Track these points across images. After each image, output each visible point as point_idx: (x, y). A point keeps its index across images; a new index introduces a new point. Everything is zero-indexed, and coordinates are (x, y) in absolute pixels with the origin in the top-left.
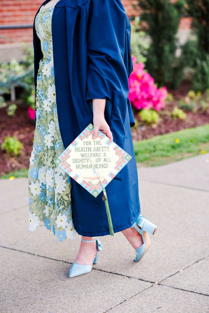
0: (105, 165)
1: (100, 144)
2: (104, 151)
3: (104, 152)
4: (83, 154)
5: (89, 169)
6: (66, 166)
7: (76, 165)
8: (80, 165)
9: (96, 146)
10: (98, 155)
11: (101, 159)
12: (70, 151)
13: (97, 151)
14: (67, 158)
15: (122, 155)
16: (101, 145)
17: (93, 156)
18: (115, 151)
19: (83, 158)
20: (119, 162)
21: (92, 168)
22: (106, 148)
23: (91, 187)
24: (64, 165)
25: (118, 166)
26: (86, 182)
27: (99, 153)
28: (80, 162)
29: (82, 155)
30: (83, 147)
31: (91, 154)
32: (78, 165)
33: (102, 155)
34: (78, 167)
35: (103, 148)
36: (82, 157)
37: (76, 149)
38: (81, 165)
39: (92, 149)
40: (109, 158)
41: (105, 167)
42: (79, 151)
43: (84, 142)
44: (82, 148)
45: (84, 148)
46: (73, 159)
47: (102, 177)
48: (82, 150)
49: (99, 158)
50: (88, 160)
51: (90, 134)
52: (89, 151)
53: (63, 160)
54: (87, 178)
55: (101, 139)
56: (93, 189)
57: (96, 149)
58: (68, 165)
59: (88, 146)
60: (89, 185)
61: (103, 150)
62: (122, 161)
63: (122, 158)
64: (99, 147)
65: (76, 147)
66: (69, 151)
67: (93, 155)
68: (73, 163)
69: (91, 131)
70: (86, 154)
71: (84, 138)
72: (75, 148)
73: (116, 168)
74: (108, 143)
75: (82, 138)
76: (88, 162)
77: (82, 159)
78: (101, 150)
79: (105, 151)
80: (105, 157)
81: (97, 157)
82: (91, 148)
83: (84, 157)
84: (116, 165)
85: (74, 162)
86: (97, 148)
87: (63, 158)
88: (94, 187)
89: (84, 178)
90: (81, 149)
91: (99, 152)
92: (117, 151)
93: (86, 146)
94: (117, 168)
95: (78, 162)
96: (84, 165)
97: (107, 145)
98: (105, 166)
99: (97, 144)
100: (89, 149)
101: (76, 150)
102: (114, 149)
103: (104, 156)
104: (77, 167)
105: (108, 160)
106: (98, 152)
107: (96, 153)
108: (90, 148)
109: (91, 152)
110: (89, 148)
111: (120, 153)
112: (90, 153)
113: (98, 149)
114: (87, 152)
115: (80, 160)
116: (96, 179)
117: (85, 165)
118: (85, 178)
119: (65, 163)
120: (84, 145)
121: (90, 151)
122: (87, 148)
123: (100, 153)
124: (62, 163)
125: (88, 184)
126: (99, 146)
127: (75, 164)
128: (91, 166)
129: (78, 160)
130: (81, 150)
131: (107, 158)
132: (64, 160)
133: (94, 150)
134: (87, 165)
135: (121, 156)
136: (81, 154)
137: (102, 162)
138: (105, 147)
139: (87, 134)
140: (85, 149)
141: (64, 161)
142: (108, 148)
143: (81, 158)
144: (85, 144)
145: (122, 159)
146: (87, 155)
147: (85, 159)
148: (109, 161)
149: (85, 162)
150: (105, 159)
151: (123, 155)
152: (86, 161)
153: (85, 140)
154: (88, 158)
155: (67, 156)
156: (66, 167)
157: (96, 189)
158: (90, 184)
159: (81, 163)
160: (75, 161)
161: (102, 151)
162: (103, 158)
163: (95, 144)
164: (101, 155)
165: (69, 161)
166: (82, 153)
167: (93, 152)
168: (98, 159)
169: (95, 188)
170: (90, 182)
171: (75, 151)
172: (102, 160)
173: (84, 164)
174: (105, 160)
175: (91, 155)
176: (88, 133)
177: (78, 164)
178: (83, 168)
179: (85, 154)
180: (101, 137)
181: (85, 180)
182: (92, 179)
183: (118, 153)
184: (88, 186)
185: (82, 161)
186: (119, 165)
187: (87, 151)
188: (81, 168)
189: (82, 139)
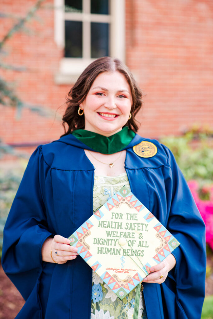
0: (139, 252)
1: (136, 218)
2: (140, 230)
3: (141, 232)
4: (109, 232)
5: (116, 255)
6: (83, 248)
7: (98, 248)
8: (103, 248)
9: (130, 221)
10: (131, 235)
11: (134, 242)
12: (92, 226)
13: (129, 229)
14: (86, 235)
15: (165, 238)
16: (137, 220)
17: (124, 236)
18: (156, 232)
19: (109, 238)
20: (160, 250)
21: (120, 254)
22: (144, 226)
23: (117, 284)
24: (81, 245)
25: (158, 255)
26: (109, 276)
27: (132, 233)
28: (104, 244)
29: (108, 234)
30: (110, 220)
31: (121, 232)
32: (101, 248)
33: (137, 236)
34: (100, 251)
35: (139, 225)
36: (108, 236)
37: (101, 223)
38: (106, 248)
39: (124, 226)
40: (146, 242)
41: (140, 256)
42: (104, 227)
43: (112, 213)
44: (109, 222)
45: (112, 222)
46: (95, 239)
47: (134, 271)
48: (109, 226)
49: (132, 240)
50: (115, 242)
51: (122, 203)
52: (118, 228)
53: (79, 237)
54: (112, 269)
55: (138, 211)
56: (119, 287)
57: (129, 226)
58: (86, 247)
59: (118, 220)
60: (114, 281)
61: (139, 228)
62: (165, 248)
63: (166, 243)
64: (134, 224)
65: (101, 220)
66: (89, 226)
67: (123, 234)
68: (94, 244)
69: (124, 198)
70: (114, 233)
71: (113, 207)
72: (99, 222)
73: (154, 258)
74: (148, 219)
75: (111, 207)
76: (115, 245)
77: (107, 239)
78: (136, 228)
79: (142, 230)
80: (141, 240)
81: (128, 239)
82: (122, 224)
83: (110, 236)
84: (155, 253)
85: (95, 242)
86: (131, 224)
87: (80, 235)
88: (120, 284)
89: (107, 269)
90: (107, 224)
91: (133, 231)
92: (159, 232)
93: (114, 220)
94: (157, 258)
95: (101, 244)
96: (109, 249)
97: (145, 222)
98: (140, 254)
99: (131, 219)
100: (118, 225)
101: (99, 224)
102: (155, 228)
103: (139, 238)
104: (98, 251)
105: (144, 245)
106: (131, 231)
107: (128, 232)
108: (120, 224)
109: (121, 231)
110: (118, 223)
111: (163, 236)
112: (119, 230)
113: (131, 227)
114: (116, 230)
115: (104, 240)
116: (124, 271)
117: (111, 249)
118: (109, 269)
119: (82, 243)
120: (112, 218)
121: (120, 228)
122: (115, 223)
123: (134, 233)
124: (79, 243)
125: (112, 278)
126: (133, 222)
127: (97, 246)
128: (118, 252)
129: (101, 240)
130: (106, 226)
131: (143, 242)
132: (82, 238)
133: (126, 227)
134: (114, 249)
135: (163, 240)
136: (107, 232)
137: (135, 247)
138: (142, 224)
139: (118, 202)
140: (114, 224)
141: (81, 241)
142: (146, 226)
143: (105, 237)
144: (114, 217)
145: (166, 245)
146: (116, 233)
147: (112, 240)
148: (146, 247)
149: (111, 245)
150: (140, 242)
151: (168, 239)
152: (113, 242)
153: (115, 210)
154: (116, 238)
155: (86, 233)
156: (83, 250)
157: (123, 287)
158: (115, 279)
159: (105, 246)
160: (97, 241)
161: (138, 230)
162: (138, 240)
163: (128, 219)
164: (135, 235)
165: (89, 240)
166: (109, 229)
167: (125, 231)
168: (130, 241)
169: (122, 285)
170: (115, 276)
171: (99, 226)
172: (137, 244)
173: (109, 247)
174: (140, 244)
175: (121, 235)
176: (120, 200)
177: (100, 246)
178: (107, 254)
179: (112, 232)
180: (138, 208)
181: (109, 271)
182: (119, 272)
183: (160, 236)
184: (111, 281)
185: (106, 242)
186: (159, 253)
187: (115, 228)
188: (104, 253)
189: (110, 209)
